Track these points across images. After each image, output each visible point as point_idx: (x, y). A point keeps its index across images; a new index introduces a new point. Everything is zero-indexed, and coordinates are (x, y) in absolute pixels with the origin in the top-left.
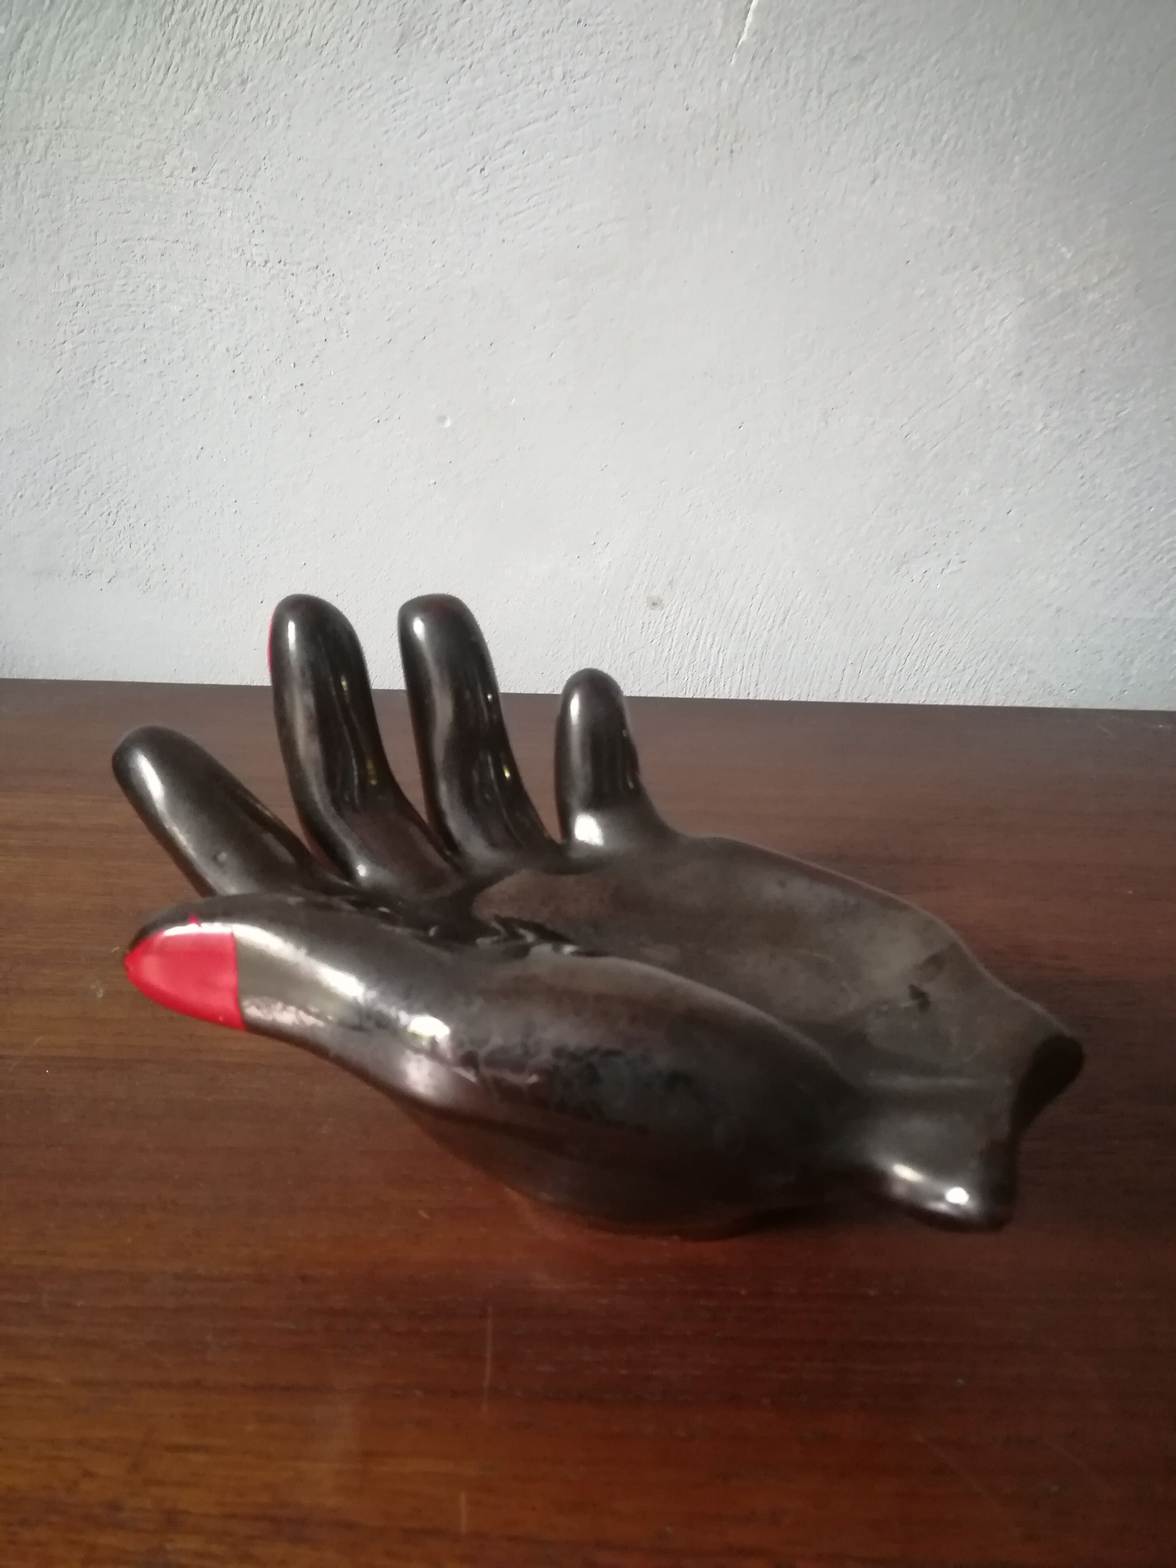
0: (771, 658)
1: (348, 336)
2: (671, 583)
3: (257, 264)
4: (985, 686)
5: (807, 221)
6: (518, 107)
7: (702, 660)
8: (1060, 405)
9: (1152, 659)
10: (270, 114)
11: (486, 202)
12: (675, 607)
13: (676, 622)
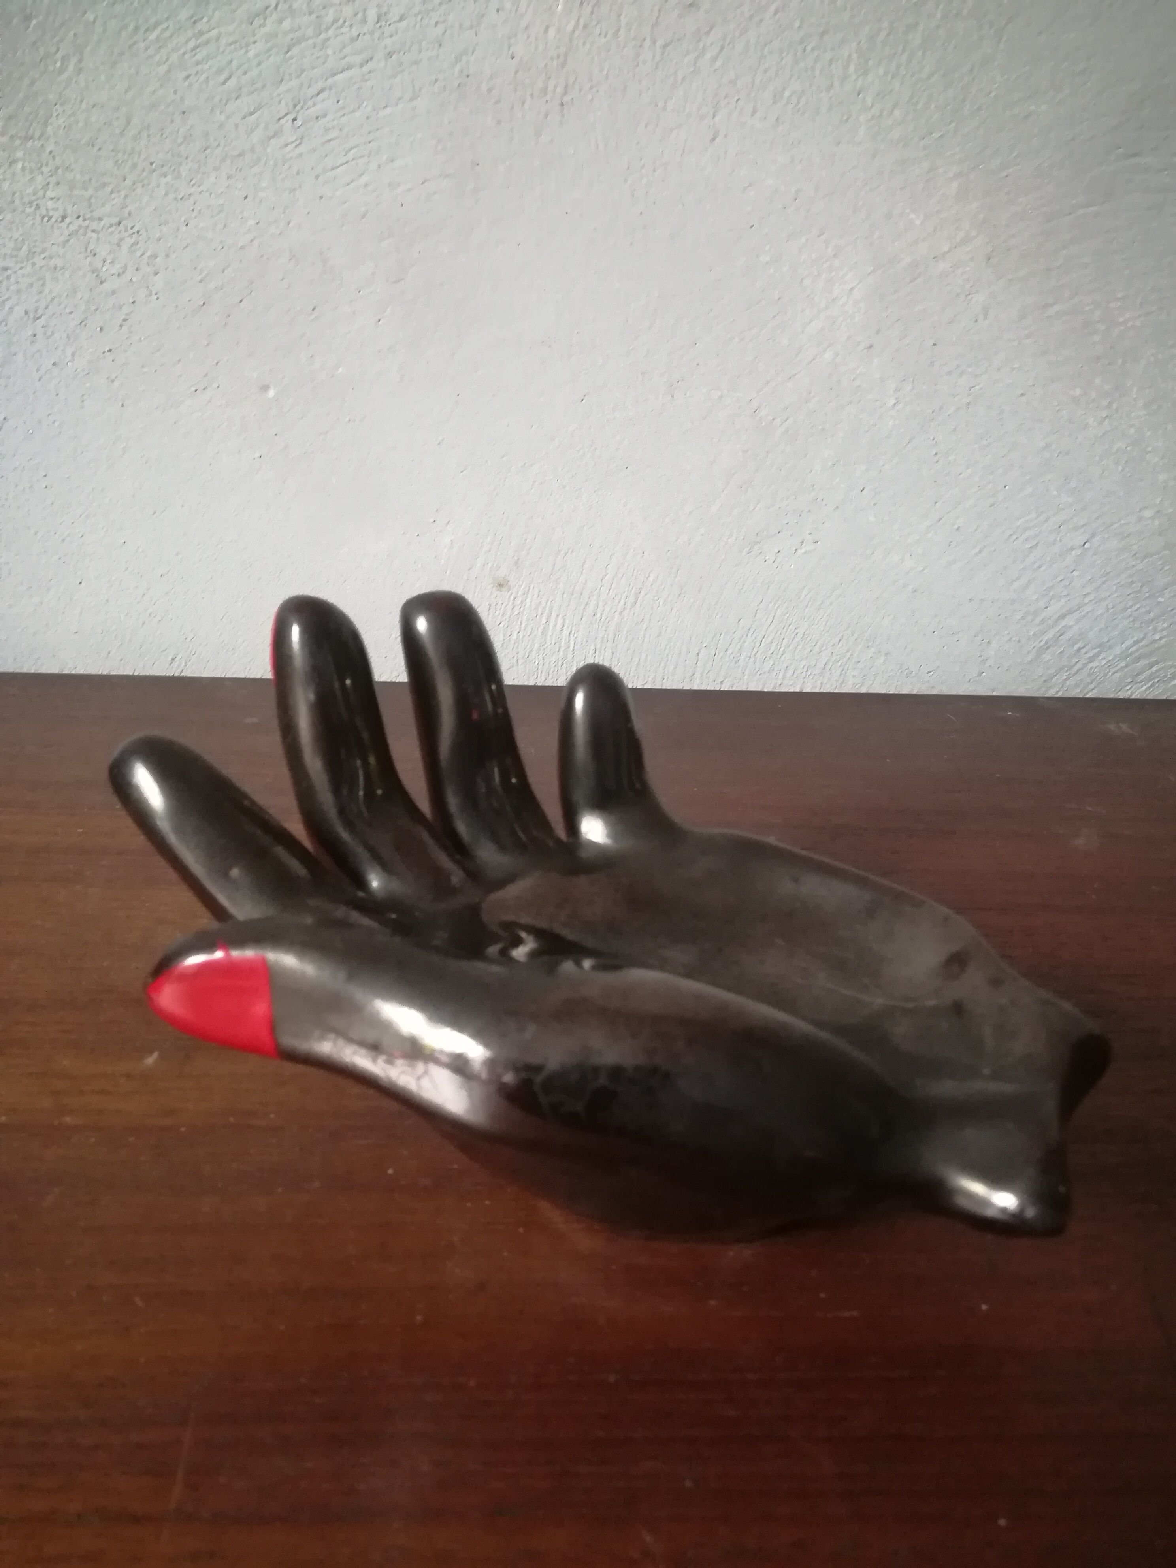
0: (623, 641)
1: (157, 299)
2: (517, 563)
3: (53, 220)
4: (841, 668)
5: (644, 181)
6: (330, 52)
7: (553, 642)
8: (912, 379)
9: (1010, 640)
10: (59, 55)
11: (301, 155)
12: (523, 587)
13: (524, 604)
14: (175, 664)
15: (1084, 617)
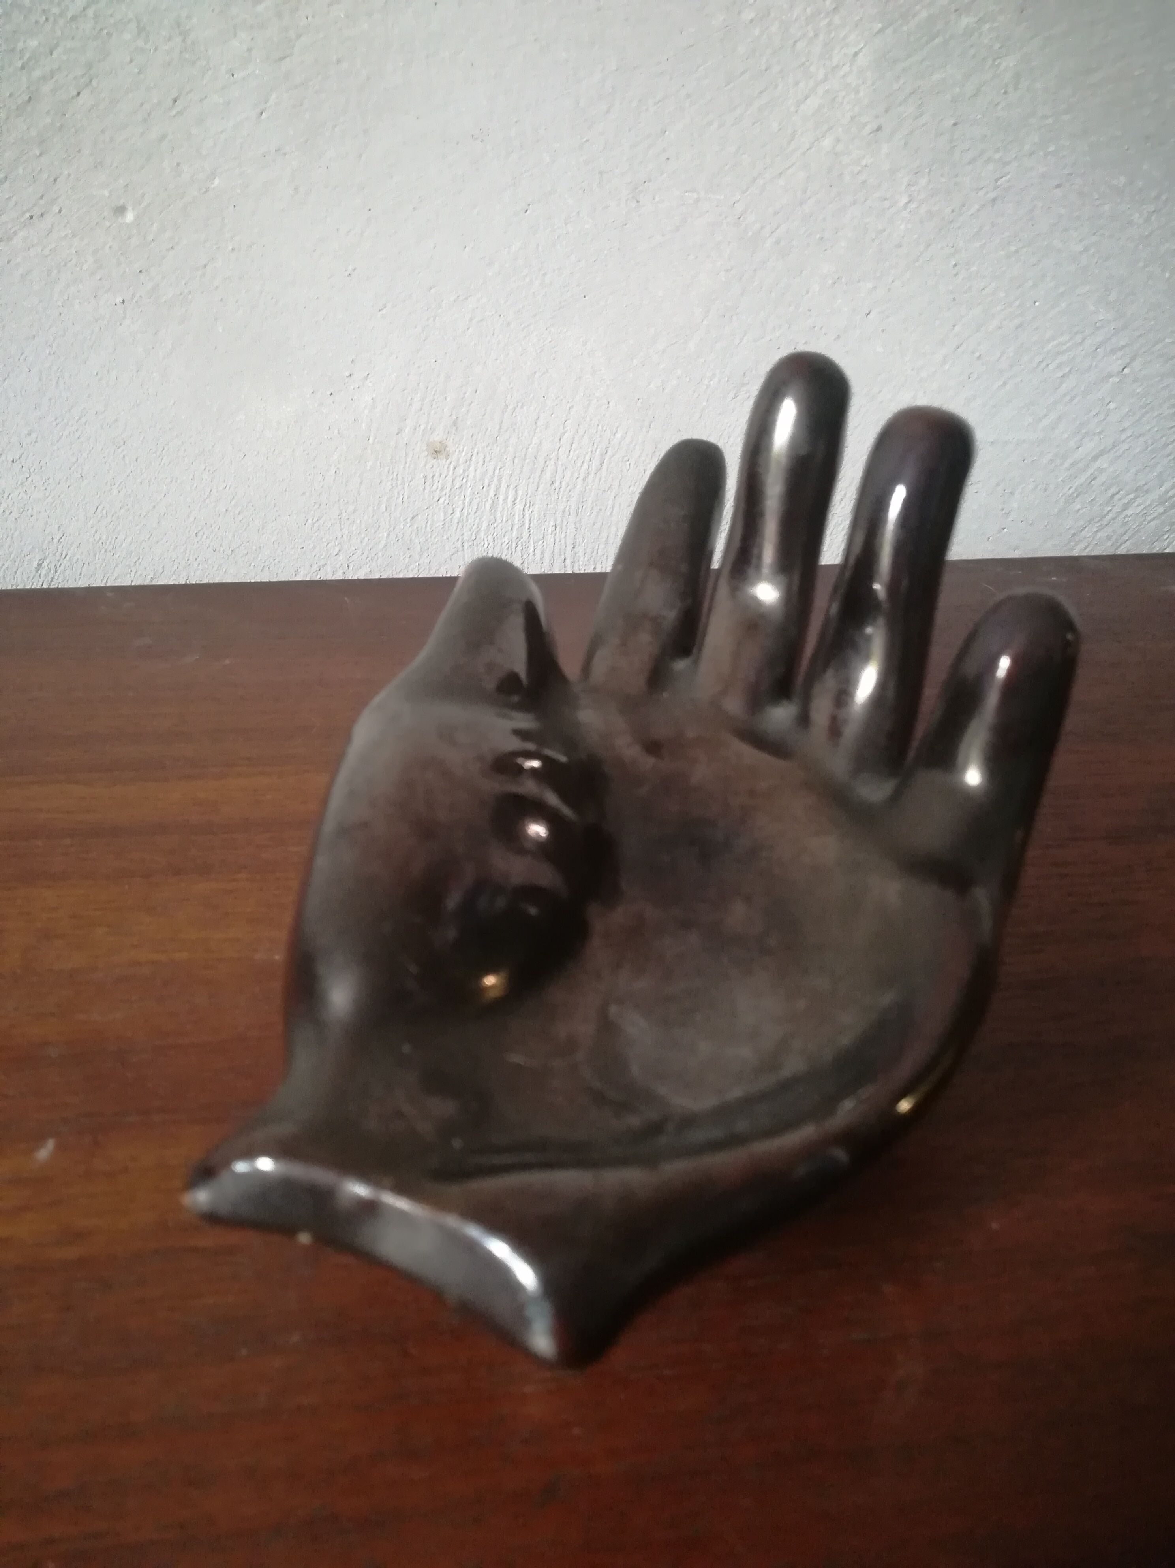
0: (588, 514)
2: (455, 423)
7: (504, 521)
8: (927, 170)
9: (1036, 487)
12: (464, 454)
13: (466, 474)
14: (43, 572)
15: (1119, 457)
